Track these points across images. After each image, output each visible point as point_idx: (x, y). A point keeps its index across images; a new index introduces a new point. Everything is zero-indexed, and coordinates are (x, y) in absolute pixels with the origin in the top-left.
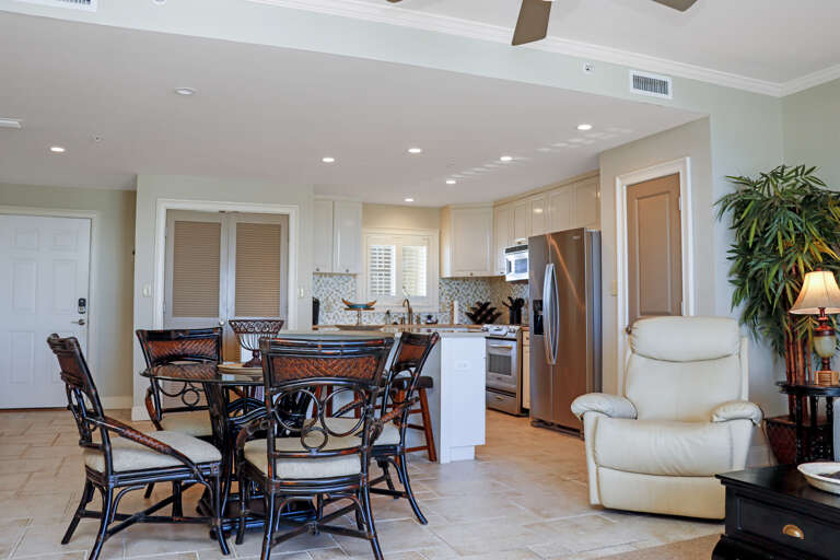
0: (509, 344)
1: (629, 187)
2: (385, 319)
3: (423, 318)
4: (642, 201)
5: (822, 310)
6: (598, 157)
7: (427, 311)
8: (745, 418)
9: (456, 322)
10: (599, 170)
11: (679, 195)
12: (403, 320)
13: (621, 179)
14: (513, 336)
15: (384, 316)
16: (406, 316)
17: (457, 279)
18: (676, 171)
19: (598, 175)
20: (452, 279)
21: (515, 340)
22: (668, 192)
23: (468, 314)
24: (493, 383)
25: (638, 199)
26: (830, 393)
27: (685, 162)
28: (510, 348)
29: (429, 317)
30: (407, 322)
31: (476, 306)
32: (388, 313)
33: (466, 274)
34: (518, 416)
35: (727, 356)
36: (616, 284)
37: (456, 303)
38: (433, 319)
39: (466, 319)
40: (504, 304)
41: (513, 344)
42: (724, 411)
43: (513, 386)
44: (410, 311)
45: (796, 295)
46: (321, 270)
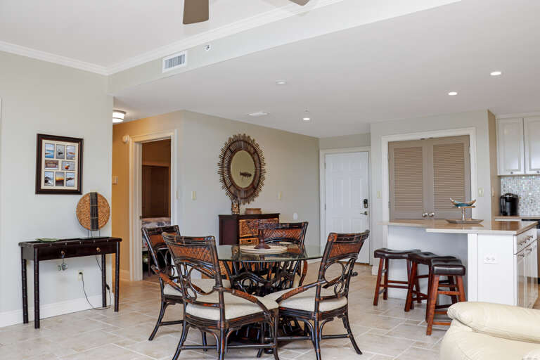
46: (515, 173)
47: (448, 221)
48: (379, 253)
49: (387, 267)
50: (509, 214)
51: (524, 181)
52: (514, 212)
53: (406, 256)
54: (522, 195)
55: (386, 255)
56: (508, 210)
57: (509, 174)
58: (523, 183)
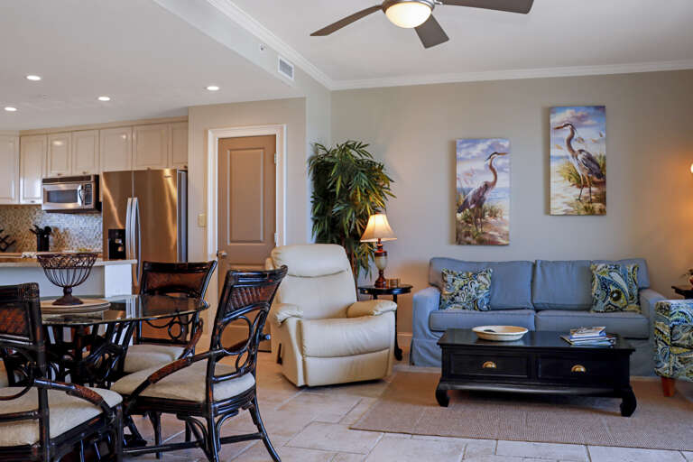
1: (221, 140)
4: (233, 152)
5: (379, 240)
6: (187, 109)
8: (389, 311)
10: (187, 117)
11: (275, 152)
13: (213, 132)
18: (272, 133)
19: (187, 121)
22: (263, 148)
25: (231, 150)
26: (395, 292)
27: (282, 128)
35: (340, 272)
36: (206, 218)
42: (380, 306)
45: (363, 230)
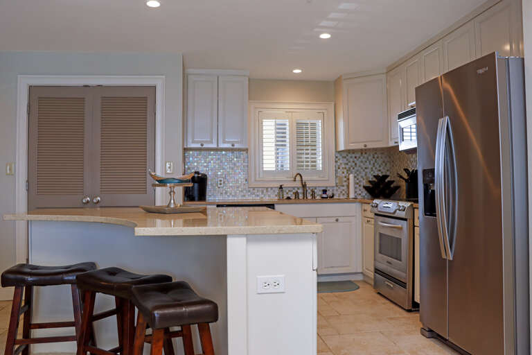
0: (400, 224)
2: (279, 194)
3: (319, 193)
7: (323, 185)
9: (352, 196)
12: (297, 194)
14: (403, 214)
15: (277, 191)
16: (300, 191)
17: (353, 151)
20: (349, 151)
21: (406, 220)
23: (365, 188)
24: (383, 266)
28: (400, 229)
29: (325, 191)
30: (301, 196)
31: (374, 179)
32: (281, 187)
33: (361, 146)
34: (409, 311)
37: (351, 177)
38: (329, 193)
39: (365, 193)
40: (401, 177)
41: (404, 224)
43: (404, 275)
44: (304, 186)
46: (206, 146)
47: (144, 209)
48: (11, 276)
49: (29, 301)
50: (196, 198)
51: (212, 156)
52: (202, 196)
53: (72, 277)
54: (210, 174)
55: (30, 279)
56: (196, 193)
57: (198, 146)
58: (212, 159)
